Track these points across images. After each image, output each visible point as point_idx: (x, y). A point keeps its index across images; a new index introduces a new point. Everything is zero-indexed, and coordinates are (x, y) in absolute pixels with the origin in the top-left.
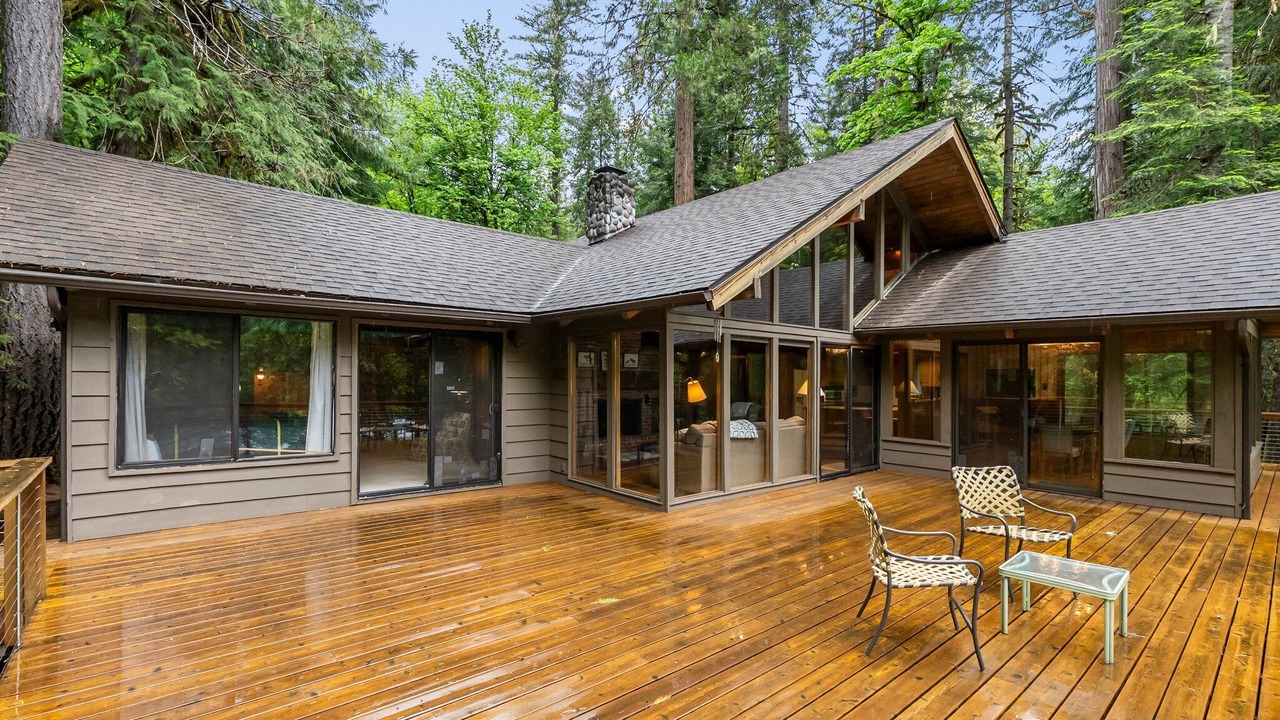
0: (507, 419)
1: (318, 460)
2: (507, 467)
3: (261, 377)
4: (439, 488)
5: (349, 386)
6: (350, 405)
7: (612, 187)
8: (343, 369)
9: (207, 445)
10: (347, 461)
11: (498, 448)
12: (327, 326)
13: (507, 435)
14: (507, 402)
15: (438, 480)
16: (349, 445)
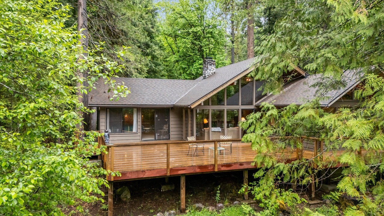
0: (171, 126)
1: (135, 133)
2: (171, 136)
3: (126, 116)
4: (157, 140)
5: (140, 120)
6: (140, 124)
7: (208, 63)
8: (139, 117)
9: (118, 130)
10: (140, 134)
11: (169, 132)
12: (136, 109)
13: (171, 130)
14: (171, 123)
15: (157, 139)
16: (140, 131)
